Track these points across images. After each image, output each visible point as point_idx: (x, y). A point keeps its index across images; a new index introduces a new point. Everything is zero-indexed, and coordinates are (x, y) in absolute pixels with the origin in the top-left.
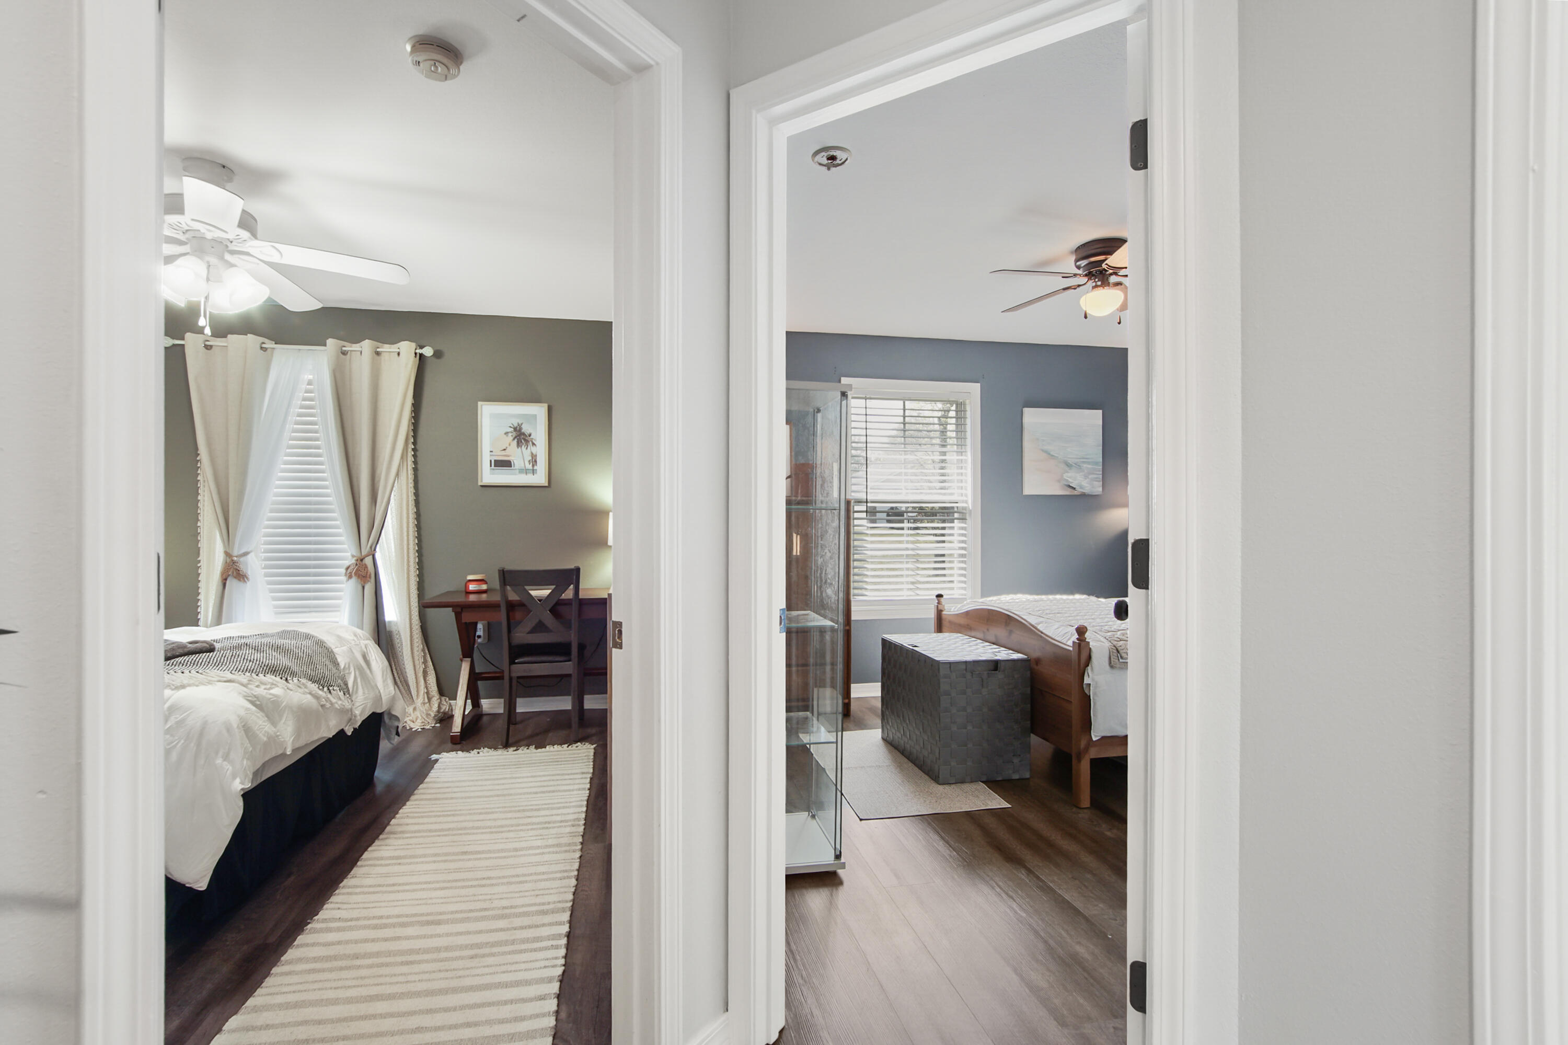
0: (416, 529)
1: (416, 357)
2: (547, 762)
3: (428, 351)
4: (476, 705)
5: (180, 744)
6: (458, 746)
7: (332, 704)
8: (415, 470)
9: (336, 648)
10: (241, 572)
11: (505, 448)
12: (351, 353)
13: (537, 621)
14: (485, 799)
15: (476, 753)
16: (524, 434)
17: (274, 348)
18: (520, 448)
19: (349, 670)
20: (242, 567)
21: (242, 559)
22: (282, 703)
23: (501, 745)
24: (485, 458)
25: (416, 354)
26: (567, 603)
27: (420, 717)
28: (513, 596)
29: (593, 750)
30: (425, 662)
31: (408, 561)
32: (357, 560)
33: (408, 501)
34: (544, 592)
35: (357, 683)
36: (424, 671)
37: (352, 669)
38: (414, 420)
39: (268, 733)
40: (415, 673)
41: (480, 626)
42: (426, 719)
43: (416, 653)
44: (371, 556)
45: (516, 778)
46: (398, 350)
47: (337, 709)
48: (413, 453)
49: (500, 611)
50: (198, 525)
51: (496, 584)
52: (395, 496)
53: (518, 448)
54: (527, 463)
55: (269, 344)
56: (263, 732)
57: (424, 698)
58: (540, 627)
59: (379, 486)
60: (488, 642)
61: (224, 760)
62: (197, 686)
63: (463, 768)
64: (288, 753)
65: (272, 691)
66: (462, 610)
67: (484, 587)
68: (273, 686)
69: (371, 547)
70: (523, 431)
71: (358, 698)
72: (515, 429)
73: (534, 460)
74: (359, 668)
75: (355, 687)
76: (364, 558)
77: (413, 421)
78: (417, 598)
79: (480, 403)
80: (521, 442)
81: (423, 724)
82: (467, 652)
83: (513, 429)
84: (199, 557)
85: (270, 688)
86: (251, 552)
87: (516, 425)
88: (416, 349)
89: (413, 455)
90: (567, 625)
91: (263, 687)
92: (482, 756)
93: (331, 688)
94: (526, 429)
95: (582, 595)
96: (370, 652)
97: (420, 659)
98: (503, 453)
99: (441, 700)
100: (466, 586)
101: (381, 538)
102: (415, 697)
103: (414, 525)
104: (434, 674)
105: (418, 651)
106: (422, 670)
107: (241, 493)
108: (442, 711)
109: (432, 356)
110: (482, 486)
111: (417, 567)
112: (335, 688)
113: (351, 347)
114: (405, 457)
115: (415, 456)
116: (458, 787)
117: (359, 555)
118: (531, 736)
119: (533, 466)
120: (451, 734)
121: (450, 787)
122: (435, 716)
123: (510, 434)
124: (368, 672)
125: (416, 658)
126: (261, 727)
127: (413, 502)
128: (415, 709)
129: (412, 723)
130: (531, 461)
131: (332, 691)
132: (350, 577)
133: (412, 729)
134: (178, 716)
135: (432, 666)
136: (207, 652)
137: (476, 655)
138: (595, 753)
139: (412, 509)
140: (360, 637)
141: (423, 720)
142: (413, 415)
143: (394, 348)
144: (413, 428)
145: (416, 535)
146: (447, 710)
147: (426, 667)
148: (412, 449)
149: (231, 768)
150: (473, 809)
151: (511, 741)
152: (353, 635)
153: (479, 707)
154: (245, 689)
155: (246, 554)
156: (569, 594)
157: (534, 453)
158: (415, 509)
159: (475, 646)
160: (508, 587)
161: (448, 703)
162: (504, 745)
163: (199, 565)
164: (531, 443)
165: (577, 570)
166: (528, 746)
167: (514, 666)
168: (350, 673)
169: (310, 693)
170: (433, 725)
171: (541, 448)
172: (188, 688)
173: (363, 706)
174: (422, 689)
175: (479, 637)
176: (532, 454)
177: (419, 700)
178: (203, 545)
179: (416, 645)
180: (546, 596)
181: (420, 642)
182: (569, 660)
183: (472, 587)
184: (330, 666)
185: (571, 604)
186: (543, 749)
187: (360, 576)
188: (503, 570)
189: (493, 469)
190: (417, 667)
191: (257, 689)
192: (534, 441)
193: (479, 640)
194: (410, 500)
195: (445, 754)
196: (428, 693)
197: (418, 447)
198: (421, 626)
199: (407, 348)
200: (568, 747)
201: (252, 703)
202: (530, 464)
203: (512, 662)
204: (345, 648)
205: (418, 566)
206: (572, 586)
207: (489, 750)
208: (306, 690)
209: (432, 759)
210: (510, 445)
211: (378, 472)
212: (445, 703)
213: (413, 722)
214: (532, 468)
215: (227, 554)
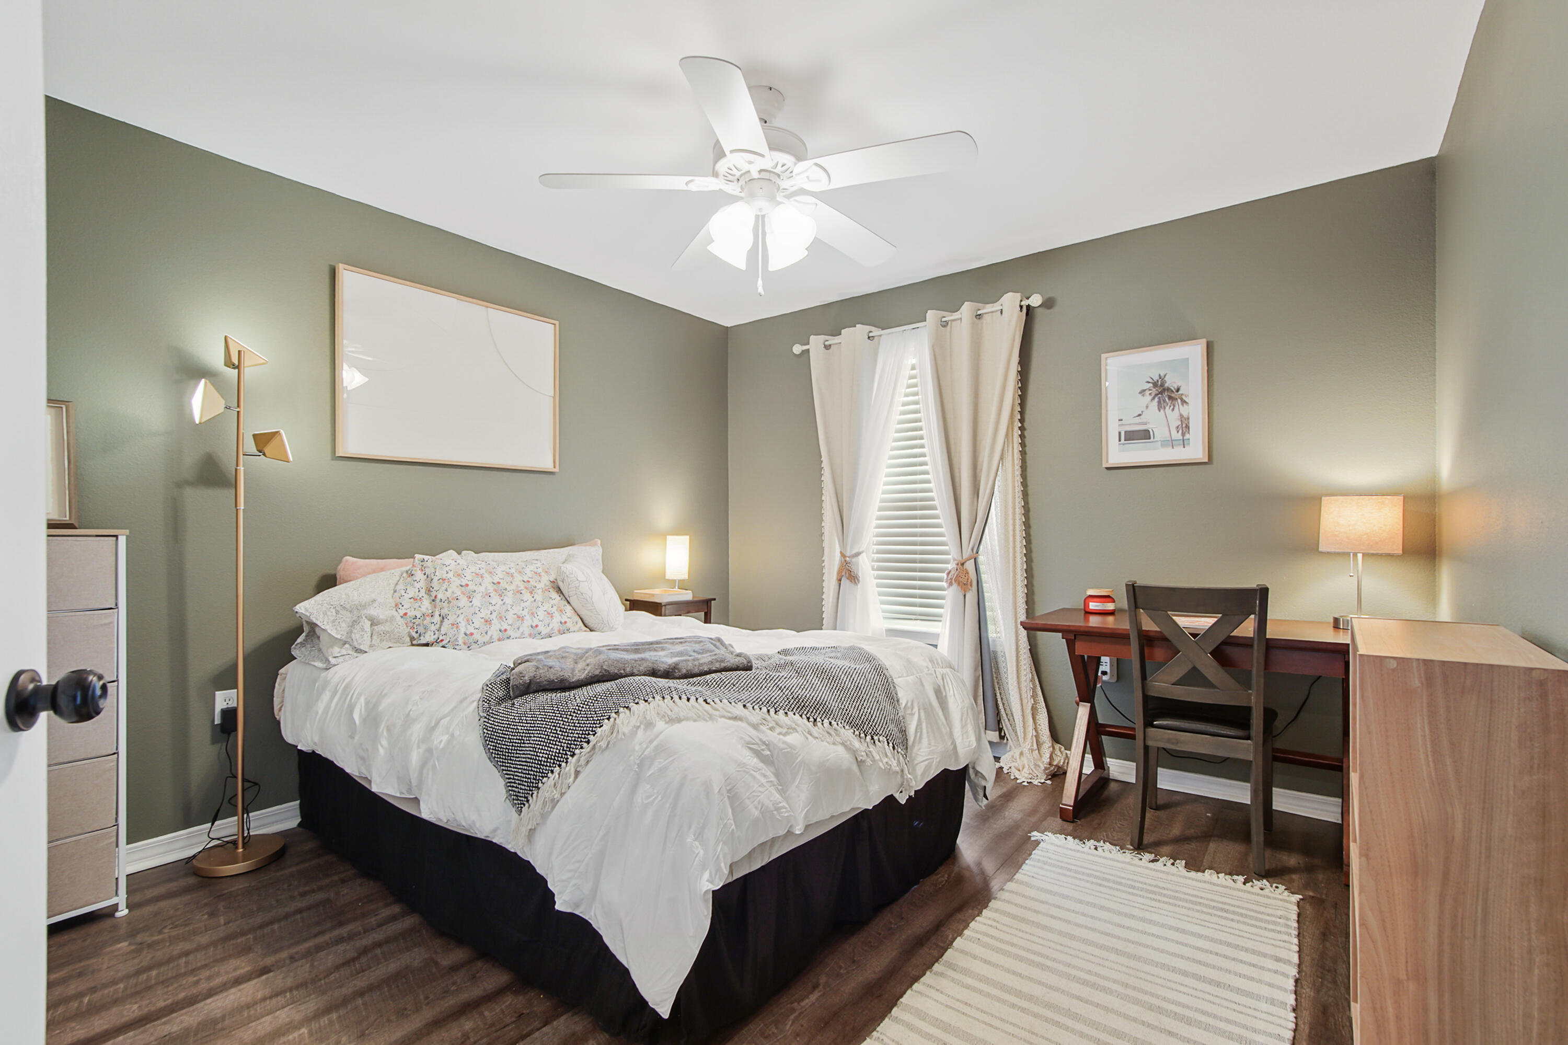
0: (1024, 528)
1: (1021, 310)
2: (1206, 906)
3: (1035, 300)
4: (1099, 764)
5: (657, 801)
6: (1070, 827)
7: (874, 760)
8: (1023, 453)
9: (899, 677)
10: (852, 574)
11: (1140, 413)
12: (951, 324)
13: (1190, 666)
14: (1097, 952)
15: (1093, 847)
16: (1168, 389)
17: (880, 336)
18: (1162, 411)
19: (912, 710)
20: (853, 568)
21: (854, 560)
22: (797, 758)
23: (1131, 845)
24: (1112, 429)
25: (1021, 307)
26: (1245, 643)
27: (1027, 767)
28: (1149, 625)
29: (1296, 908)
30: (1034, 696)
31: (1014, 566)
32: (958, 564)
33: (1014, 493)
34: (1204, 622)
35: (921, 729)
36: (1032, 707)
37: (916, 709)
38: (1021, 391)
39: (763, 805)
40: (1022, 709)
41: (1105, 659)
42: (1034, 770)
43: (1023, 684)
44: (973, 560)
45: (1151, 922)
46: (1001, 308)
47: (880, 768)
48: (1020, 433)
49: (1130, 644)
50: (823, 525)
51: (1123, 602)
52: (999, 487)
53: (1160, 411)
54: (1174, 431)
55: (876, 332)
56: (756, 803)
57: (1032, 743)
58: (1194, 677)
59: (981, 476)
60: (1117, 681)
61: (696, 840)
62: (695, 721)
63: (1070, 870)
64: (798, 832)
65: (788, 739)
66: (1075, 638)
67: (1110, 606)
68: (791, 730)
69: (972, 550)
70: (1166, 385)
71: (922, 750)
72: (1155, 384)
73: (1184, 425)
74: (928, 710)
75: (919, 734)
76: (965, 562)
77: (1020, 393)
78: (1025, 614)
79: (1104, 356)
80: (1164, 401)
81: (1030, 776)
82: (1086, 693)
83: (1151, 385)
84: (823, 557)
85: (786, 732)
86: (862, 552)
87: (1156, 378)
88: (1021, 301)
89: (1020, 436)
90: (1244, 680)
91: (778, 730)
92: (1100, 857)
93: (876, 738)
94: (1170, 382)
95: (1272, 632)
96: (948, 684)
97: (1028, 691)
98: (1138, 420)
99: (1054, 748)
100: (1086, 604)
101: (984, 537)
102: (1021, 740)
103: (1021, 522)
104: (1046, 713)
105: (1026, 681)
106: (1030, 706)
107: (852, 491)
108: (1055, 763)
109: (1040, 306)
110: (1108, 469)
111: (1026, 575)
112: (881, 738)
113: (951, 315)
114: (1010, 435)
115: (1022, 436)
116: (1059, 907)
117: (960, 558)
118: (1178, 840)
119: (1183, 434)
120: (1061, 806)
121: (1046, 903)
122: (1046, 769)
123: (1148, 393)
124: (940, 713)
125: (1024, 690)
126: (754, 794)
127: (1021, 493)
128: (1021, 754)
129: (1017, 771)
130: (1180, 426)
131: (877, 742)
132: (951, 584)
133: (1017, 779)
134: (662, 760)
135: (1043, 702)
136: (743, 670)
137: (1099, 698)
138: (1299, 915)
139: (1019, 503)
140: (938, 663)
141: (1031, 772)
142: (1020, 385)
143: (996, 307)
144: (1019, 402)
145: (1024, 536)
146: (1062, 764)
147: (1035, 702)
148: (1019, 427)
149: (702, 853)
150: (1074, 967)
151: (1147, 839)
152: (928, 660)
153: (1104, 769)
154: (753, 732)
155: (858, 554)
156: (1247, 629)
157: (1185, 415)
158: (1023, 502)
159: (1098, 685)
160: (1141, 611)
161: (1064, 754)
162: (1136, 846)
163: (823, 565)
164: (1179, 401)
165: (1263, 592)
166: (1174, 857)
167: (1151, 731)
168: (912, 714)
169: (843, 744)
170: (1043, 781)
171: (1196, 409)
172: (684, 723)
173: (926, 763)
174: (1031, 732)
175: (1104, 673)
176: (1181, 416)
177: (1027, 744)
178: (826, 545)
179: (1023, 673)
180: (1207, 628)
181: (1028, 670)
182: (1248, 738)
183: (1093, 606)
184: (885, 704)
185: (1251, 646)
186: (1200, 874)
187: (961, 584)
188: (1133, 585)
189: (1124, 444)
190: (1025, 701)
191: (769, 731)
192: (1184, 397)
193: (1105, 678)
194: (1017, 491)
195: (1050, 834)
196: (1037, 737)
197: (1026, 425)
198: (1030, 649)
199: (1010, 302)
200: (1244, 884)
201: (757, 753)
202: (1178, 432)
203: (1148, 724)
204: (911, 679)
205: (1026, 573)
206: (1252, 616)
207: (1113, 847)
208: (838, 739)
209: (1032, 839)
210: (1147, 407)
211: (980, 459)
212: (1059, 754)
213: (1019, 771)
214: (1181, 438)
215: (843, 555)
